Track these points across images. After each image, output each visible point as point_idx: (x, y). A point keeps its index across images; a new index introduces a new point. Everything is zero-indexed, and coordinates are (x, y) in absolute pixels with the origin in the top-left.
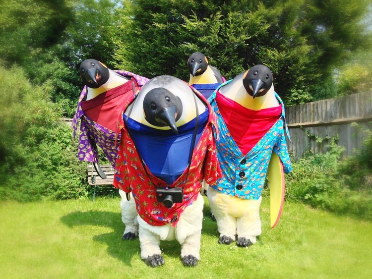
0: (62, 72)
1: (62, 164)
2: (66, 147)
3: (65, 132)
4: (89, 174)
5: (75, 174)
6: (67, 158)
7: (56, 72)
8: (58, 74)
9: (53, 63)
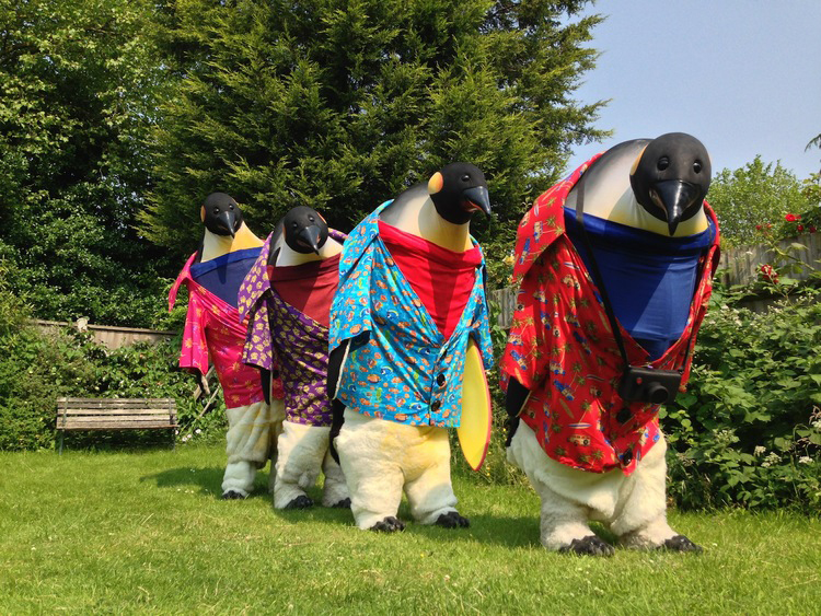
0: (88, 236)
1: (15, 394)
2: (27, 366)
3: (29, 343)
4: (61, 412)
5: (37, 413)
6: (26, 385)
7: (75, 236)
8: (79, 240)
9: (72, 217)
